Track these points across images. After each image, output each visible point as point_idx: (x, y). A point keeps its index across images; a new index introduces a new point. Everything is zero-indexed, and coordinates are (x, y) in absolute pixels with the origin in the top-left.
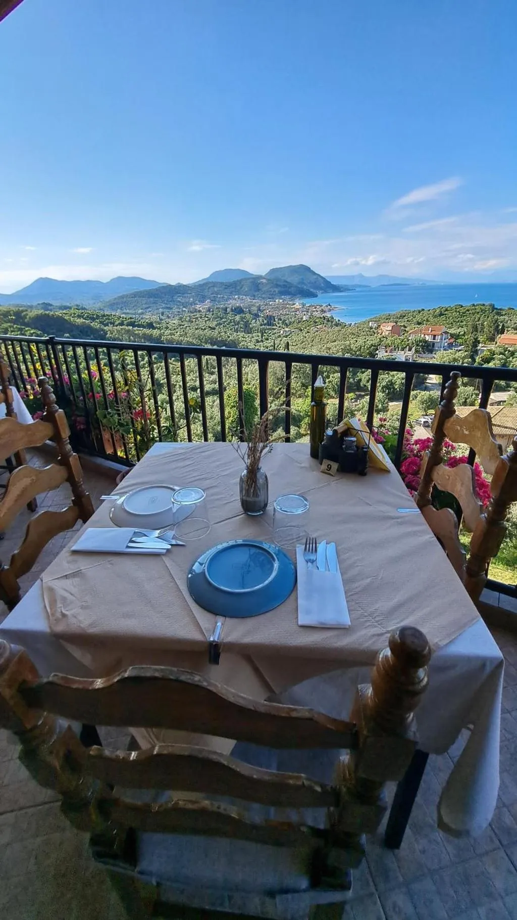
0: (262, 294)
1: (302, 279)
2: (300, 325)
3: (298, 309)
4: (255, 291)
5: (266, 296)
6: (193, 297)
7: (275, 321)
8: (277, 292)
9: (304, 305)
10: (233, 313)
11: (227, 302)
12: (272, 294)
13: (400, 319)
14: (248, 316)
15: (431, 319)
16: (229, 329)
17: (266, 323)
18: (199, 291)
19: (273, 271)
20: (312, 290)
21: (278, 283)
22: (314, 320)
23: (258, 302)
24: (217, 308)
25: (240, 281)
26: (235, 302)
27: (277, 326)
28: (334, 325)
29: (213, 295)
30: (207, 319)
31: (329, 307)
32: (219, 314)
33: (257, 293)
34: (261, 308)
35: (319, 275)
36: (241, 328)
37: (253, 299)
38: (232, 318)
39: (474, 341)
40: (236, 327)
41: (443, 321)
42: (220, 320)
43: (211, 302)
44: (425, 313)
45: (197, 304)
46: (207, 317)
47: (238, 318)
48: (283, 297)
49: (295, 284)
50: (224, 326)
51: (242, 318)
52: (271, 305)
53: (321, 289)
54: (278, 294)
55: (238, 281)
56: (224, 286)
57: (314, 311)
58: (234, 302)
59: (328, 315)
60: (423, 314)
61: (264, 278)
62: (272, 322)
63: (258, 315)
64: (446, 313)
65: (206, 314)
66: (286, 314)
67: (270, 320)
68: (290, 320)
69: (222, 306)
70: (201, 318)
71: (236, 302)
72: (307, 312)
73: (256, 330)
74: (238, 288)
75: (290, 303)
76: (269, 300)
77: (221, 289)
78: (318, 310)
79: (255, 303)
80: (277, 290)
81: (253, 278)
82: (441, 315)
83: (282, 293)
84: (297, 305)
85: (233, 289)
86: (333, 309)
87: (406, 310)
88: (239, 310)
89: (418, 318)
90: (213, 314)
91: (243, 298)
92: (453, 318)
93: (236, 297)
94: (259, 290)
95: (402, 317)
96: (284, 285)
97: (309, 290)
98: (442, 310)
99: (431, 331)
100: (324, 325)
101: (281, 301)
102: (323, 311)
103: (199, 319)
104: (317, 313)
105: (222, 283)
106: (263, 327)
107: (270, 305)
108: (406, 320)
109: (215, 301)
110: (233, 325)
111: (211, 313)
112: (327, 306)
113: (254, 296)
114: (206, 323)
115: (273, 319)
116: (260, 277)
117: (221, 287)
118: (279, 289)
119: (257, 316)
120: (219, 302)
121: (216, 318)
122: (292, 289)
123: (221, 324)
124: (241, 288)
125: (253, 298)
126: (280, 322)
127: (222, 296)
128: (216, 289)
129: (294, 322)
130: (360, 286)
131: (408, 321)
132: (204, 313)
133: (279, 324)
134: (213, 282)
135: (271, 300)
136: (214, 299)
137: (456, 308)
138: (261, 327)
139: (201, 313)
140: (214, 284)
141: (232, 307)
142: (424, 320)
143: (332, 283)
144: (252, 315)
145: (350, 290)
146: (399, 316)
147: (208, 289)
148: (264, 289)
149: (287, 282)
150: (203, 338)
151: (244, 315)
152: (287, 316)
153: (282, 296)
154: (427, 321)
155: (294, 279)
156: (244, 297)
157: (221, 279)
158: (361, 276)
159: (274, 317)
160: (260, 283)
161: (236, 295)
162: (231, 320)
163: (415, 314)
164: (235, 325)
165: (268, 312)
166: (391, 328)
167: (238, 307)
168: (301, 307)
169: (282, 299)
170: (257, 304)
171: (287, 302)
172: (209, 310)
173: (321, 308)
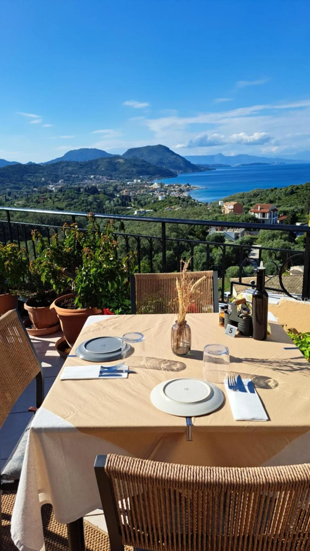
0: (119, 174)
1: (161, 159)
2: (155, 206)
3: (156, 189)
4: (112, 171)
5: (123, 176)
6: (44, 176)
7: (130, 201)
8: (135, 172)
9: (162, 185)
10: (87, 193)
11: (81, 182)
12: (130, 174)
13: (253, 197)
14: (101, 196)
15: (284, 198)
16: (80, 210)
17: (120, 204)
18: (52, 170)
19: (131, 151)
20: (172, 170)
21: (136, 163)
22: (169, 200)
23: (114, 182)
24: (70, 188)
25: (97, 161)
26: (91, 181)
27: (132, 206)
28: (190, 205)
29: (67, 175)
30: (57, 199)
31: (188, 187)
32: (70, 194)
33: (113, 173)
34: (117, 188)
35: (178, 155)
36: (94, 209)
37: (110, 179)
38: (85, 198)
40: (89, 207)
41: (295, 199)
42: (71, 201)
43: (64, 182)
44: (277, 191)
45: (50, 184)
46: (58, 198)
47: (90, 198)
48: (141, 177)
49: (154, 163)
50: (75, 207)
51: (95, 199)
52: (129, 185)
53: (179, 168)
54: (136, 173)
55: (94, 160)
56: (79, 166)
57: (172, 191)
58: (89, 181)
59: (186, 194)
61: (122, 158)
62: (126, 202)
63: (114, 195)
64: (297, 191)
65: (56, 195)
66: (143, 195)
67: (125, 201)
68: (146, 200)
69: (76, 186)
70: (51, 198)
71: (92, 181)
72: (165, 192)
73: (109, 211)
74: (95, 167)
75: (148, 183)
76: (127, 180)
77: (75, 168)
78: (176, 190)
79: (112, 183)
80: (135, 169)
81: (110, 158)
82: (292, 193)
83: (139, 173)
84: (156, 185)
85: (89, 169)
86: (191, 189)
88: (93, 191)
89: (271, 197)
90: (64, 195)
91: (100, 178)
92: (304, 196)
93: (92, 177)
94: (116, 170)
95: (256, 195)
96: (143, 165)
97: (168, 170)
98: (294, 188)
99: (260, 209)
100: (179, 205)
101: (139, 181)
102: (181, 191)
103: (49, 199)
104: (175, 193)
105: (77, 163)
106: (117, 207)
107: (127, 185)
108: (259, 198)
109: (69, 180)
110: (85, 206)
111: (63, 193)
112: (186, 186)
113: (111, 176)
114: (54, 204)
115: (129, 199)
116: (118, 157)
117: (75, 167)
118: (138, 168)
119: (112, 196)
120: (73, 181)
121: (67, 199)
122: (151, 168)
123: (72, 205)
124: (97, 168)
125: (109, 178)
126: (136, 202)
127: (77, 175)
128: (70, 169)
129: (149, 202)
130: (220, 166)
131: (261, 199)
132: (55, 193)
133: (134, 204)
134: (66, 162)
135: (129, 180)
136: (68, 179)
137: (307, 186)
138: (115, 208)
139: (51, 193)
140: (68, 164)
141: (88, 187)
142: (276, 199)
143: (192, 163)
144: (108, 195)
145: (210, 169)
146: (252, 195)
147: (62, 168)
148: (122, 169)
149: (144, 161)
150: (45, 219)
151: (98, 196)
152: (144, 197)
153: (140, 176)
154: (280, 199)
155: (153, 159)
156: (101, 177)
157: (74, 159)
158: (221, 155)
159: (130, 197)
160: (116, 163)
161: (92, 175)
162: (83, 200)
163: (268, 192)
164: (88, 206)
165: (124, 193)
166: (233, 206)
167: (93, 187)
168: (159, 187)
169: (140, 179)
170: (114, 185)
171: (146, 182)
172: (61, 190)
173: (180, 188)
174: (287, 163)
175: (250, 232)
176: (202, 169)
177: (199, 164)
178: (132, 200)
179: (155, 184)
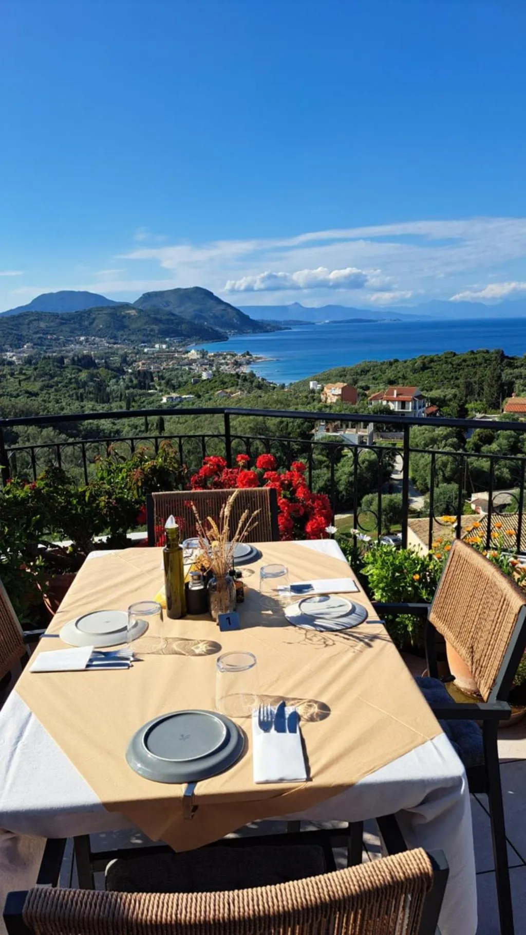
0: (129, 335)
1: (201, 311)
2: (197, 388)
3: (194, 361)
4: (118, 330)
5: (136, 339)
7: (152, 380)
8: (156, 332)
9: (204, 354)
10: (75, 367)
11: (64, 348)
12: (148, 336)
13: (361, 375)
14: (102, 371)
15: (411, 376)
16: (67, 395)
17: (136, 385)
18: (10, 327)
19: (148, 297)
20: (218, 329)
21: (159, 316)
22: (221, 379)
23: (122, 348)
24: (45, 358)
25: (89, 312)
26: (80, 347)
27: (156, 389)
28: (256, 387)
29: (38, 336)
30: (23, 377)
31: (248, 357)
32: (47, 368)
33: (120, 333)
34: (128, 359)
35: (228, 305)
36: (90, 393)
37: (115, 343)
38: (73, 376)
39: (459, 409)
40: (81, 391)
41: (429, 377)
42: (49, 380)
43: (33, 348)
44: (400, 365)
45: (7, 351)
46: (25, 374)
47: (83, 375)
48: (167, 339)
49: (188, 318)
50: (56, 391)
51: (92, 377)
52: (147, 354)
53: (231, 326)
54: (158, 334)
55: (85, 312)
56: (58, 321)
57: (222, 364)
58: (78, 346)
59: (246, 370)
60: (396, 367)
61: (134, 309)
62: (147, 382)
63: (123, 370)
64: (432, 364)
65: (22, 369)
66: (173, 370)
67: (144, 380)
68: (180, 379)
69: (54, 354)
70: (12, 375)
71: (82, 347)
72: (210, 365)
73: (117, 397)
74: (86, 323)
75: (181, 350)
76: (143, 344)
77: (52, 324)
78: (229, 362)
79: (118, 349)
80: (156, 327)
81: (113, 308)
82: (424, 368)
83: (164, 334)
84: (193, 354)
85: (77, 326)
86: (253, 361)
87: (370, 362)
88: (86, 362)
89: (390, 374)
90: (35, 369)
91: (95, 341)
92: (443, 373)
93: (82, 338)
94: (123, 327)
95: (364, 372)
96: (168, 320)
97: (212, 329)
98: (426, 360)
99: (397, 395)
100: (239, 387)
101: (164, 346)
102: (237, 364)
103: (9, 377)
104: (227, 367)
105: (56, 316)
106: (131, 390)
107: (144, 353)
108: (371, 377)
109: (41, 345)
110: (75, 389)
111: (33, 367)
112: (244, 356)
113: (115, 337)
114: (20, 384)
115: (149, 378)
116: (126, 306)
117: (52, 321)
118: (162, 326)
119: (120, 371)
120: (50, 346)
121: (41, 376)
122: (184, 326)
123: (52, 387)
124: (91, 323)
125: (112, 341)
126: (163, 382)
127: (55, 336)
128: (43, 325)
129: (186, 382)
130: (298, 324)
131: (374, 378)
132: (19, 368)
133: (160, 385)
134: (37, 313)
135: (146, 344)
136: (39, 342)
137: (446, 358)
138: (127, 391)
139: (12, 367)
140: (40, 317)
141: (75, 355)
142: (400, 378)
143: (251, 318)
144: (112, 370)
145: (281, 329)
147: (28, 324)
148: (134, 326)
149: (173, 315)
150: (10, 411)
151: (95, 371)
152: (174, 373)
153: (165, 338)
154: (404, 378)
155: (187, 311)
156: (97, 339)
157: (50, 308)
158: (298, 306)
159: (151, 373)
160: (124, 317)
161: (81, 335)
162: (71, 379)
163: (384, 367)
164: (79, 388)
165: (140, 366)
166: (340, 390)
167: (85, 357)
168: (199, 356)
169: (165, 343)
170: (121, 352)
171: (175, 349)
172: (29, 361)
173: (234, 359)
174: (405, 320)
175: (383, 434)
176: (269, 328)
177: (263, 320)
178: (156, 379)
179: (193, 351)
